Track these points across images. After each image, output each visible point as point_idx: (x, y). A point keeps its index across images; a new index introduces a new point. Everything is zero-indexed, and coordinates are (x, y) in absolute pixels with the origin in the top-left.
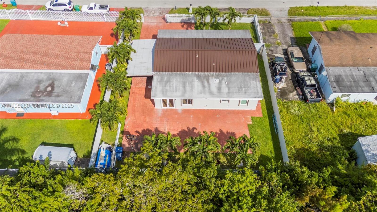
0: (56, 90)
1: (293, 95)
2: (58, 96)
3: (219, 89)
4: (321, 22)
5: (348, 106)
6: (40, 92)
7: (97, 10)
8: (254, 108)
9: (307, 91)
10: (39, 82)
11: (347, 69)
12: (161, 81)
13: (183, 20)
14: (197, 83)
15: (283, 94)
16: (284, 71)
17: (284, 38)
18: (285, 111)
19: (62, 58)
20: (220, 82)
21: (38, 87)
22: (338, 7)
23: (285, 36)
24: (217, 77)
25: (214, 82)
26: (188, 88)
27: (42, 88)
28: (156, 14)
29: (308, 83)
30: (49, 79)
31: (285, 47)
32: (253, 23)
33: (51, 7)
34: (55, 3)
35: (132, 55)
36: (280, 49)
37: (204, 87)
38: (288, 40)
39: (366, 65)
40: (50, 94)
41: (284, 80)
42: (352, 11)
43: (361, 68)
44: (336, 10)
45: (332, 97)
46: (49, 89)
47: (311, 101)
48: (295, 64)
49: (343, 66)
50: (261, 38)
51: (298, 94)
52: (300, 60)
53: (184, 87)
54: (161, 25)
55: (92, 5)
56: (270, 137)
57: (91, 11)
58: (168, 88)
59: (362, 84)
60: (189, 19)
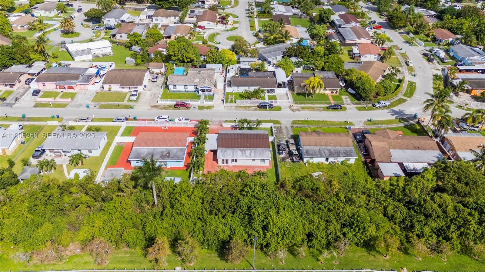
0: (171, 155)
1: (289, 160)
2: (172, 157)
3: (250, 155)
4: (309, 128)
5: (313, 164)
6: (164, 156)
7: (183, 121)
8: (268, 165)
9: (294, 157)
10: (162, 152)
11: (312, 147)
12: (222, 151)
13: (232, 126)
14: (239, 152)
15: (283, 159)
16: (284, 149)
17: (288, 135)
18: (283, 166)
19: (172, 142)
20: (251, 152)
21: (162, 154)
22: (319, 121)
23: (288, 134)
24: (249, 150)
25: (248, 152)
26: (235, 154)
27: (164, 154)
28: (217, 123)
29: (294, 153)
30: (167, 151)
31: (287, 139)
32: (271, 128)
33: (158, 120)
34: (160, 117)
35: (206, 140)
36: (284, 140)
37: (243, 154)
38: (290, 136)
39: (321, 146)
40: (168, 157)
41: (284, 153)
42: (326, 123)
43: (319, 147)
44: (317, 123)
45: (305, 160)
46: (168, 155)
47: (296, 162)
48: (290, 146)
49: (310, 146)
50: (274, 135)
51: (291, 159)
52: (293, 144)
53: (233, 154)
54: (220, 128)
55: (181, 118)
56: (275, 177)
57: (180, 122)
58: (225, 154)
59: (317, 153)
60: (236, 126)
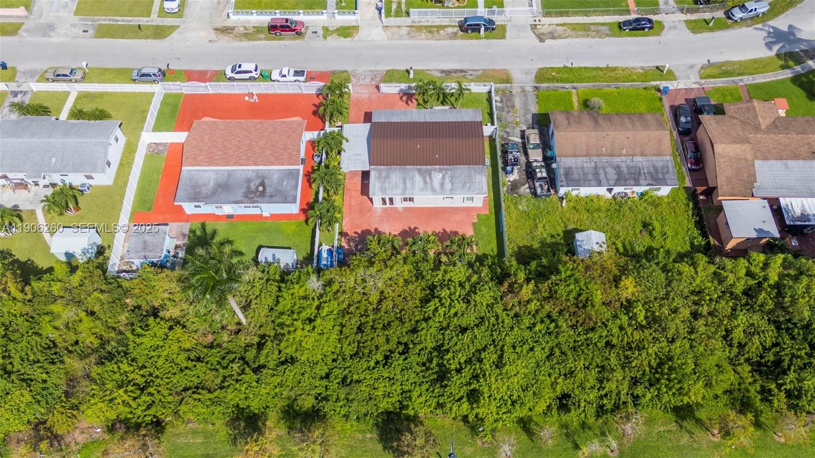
0: (268, 190)
1: (525, 189)
2: (271, 196)
3: (442, 185)
4: (574, 91)
5: (578, 199)
6: (252, 192)
7: (291, 78)
8: (480, 205)
9: (537, 184)
10: (249, 181)
11: (580, 159)
12: (379, 177)
13: (401, 90)
14: (418, 179)
15: (514, 186)
16: (516, 162)
17: (525, 115)
18: (512, 207)
19: (268, 152)
20: (443, 177)
21: (248, 187)
22: (597, 68)
23: (527, 110)
24: (440, 171)
25: (437, 177)
26: (409, 184)
27: (253, 187)
28: (367, 81)
29: (539, 175)
30: (258, 177)
31: (524, 128)
32: (490, 92)
33: (233, 75)
34: (238, 69)
35: (345, 145)
36: (517, 131)
37: (426, 183)
38: (529, 117)
39: (599, 156)
40: (263, 194)
41: (516, 171)
42: (613, 74)
43: (595, 159)
44: (594, 73)
45: (562, 191)
46: (261, 188)
47: (541, 196)
48: (530, 151)
49: (575, 156)
51: (530, 188)
52: (536, 147)
53: (405, 184)
54: (374, 96)
55: (285, 72)
56: (494, 235)
57: (284, 79)
58: (387, 185)
59: (590, 177)
60: (410, 88)
